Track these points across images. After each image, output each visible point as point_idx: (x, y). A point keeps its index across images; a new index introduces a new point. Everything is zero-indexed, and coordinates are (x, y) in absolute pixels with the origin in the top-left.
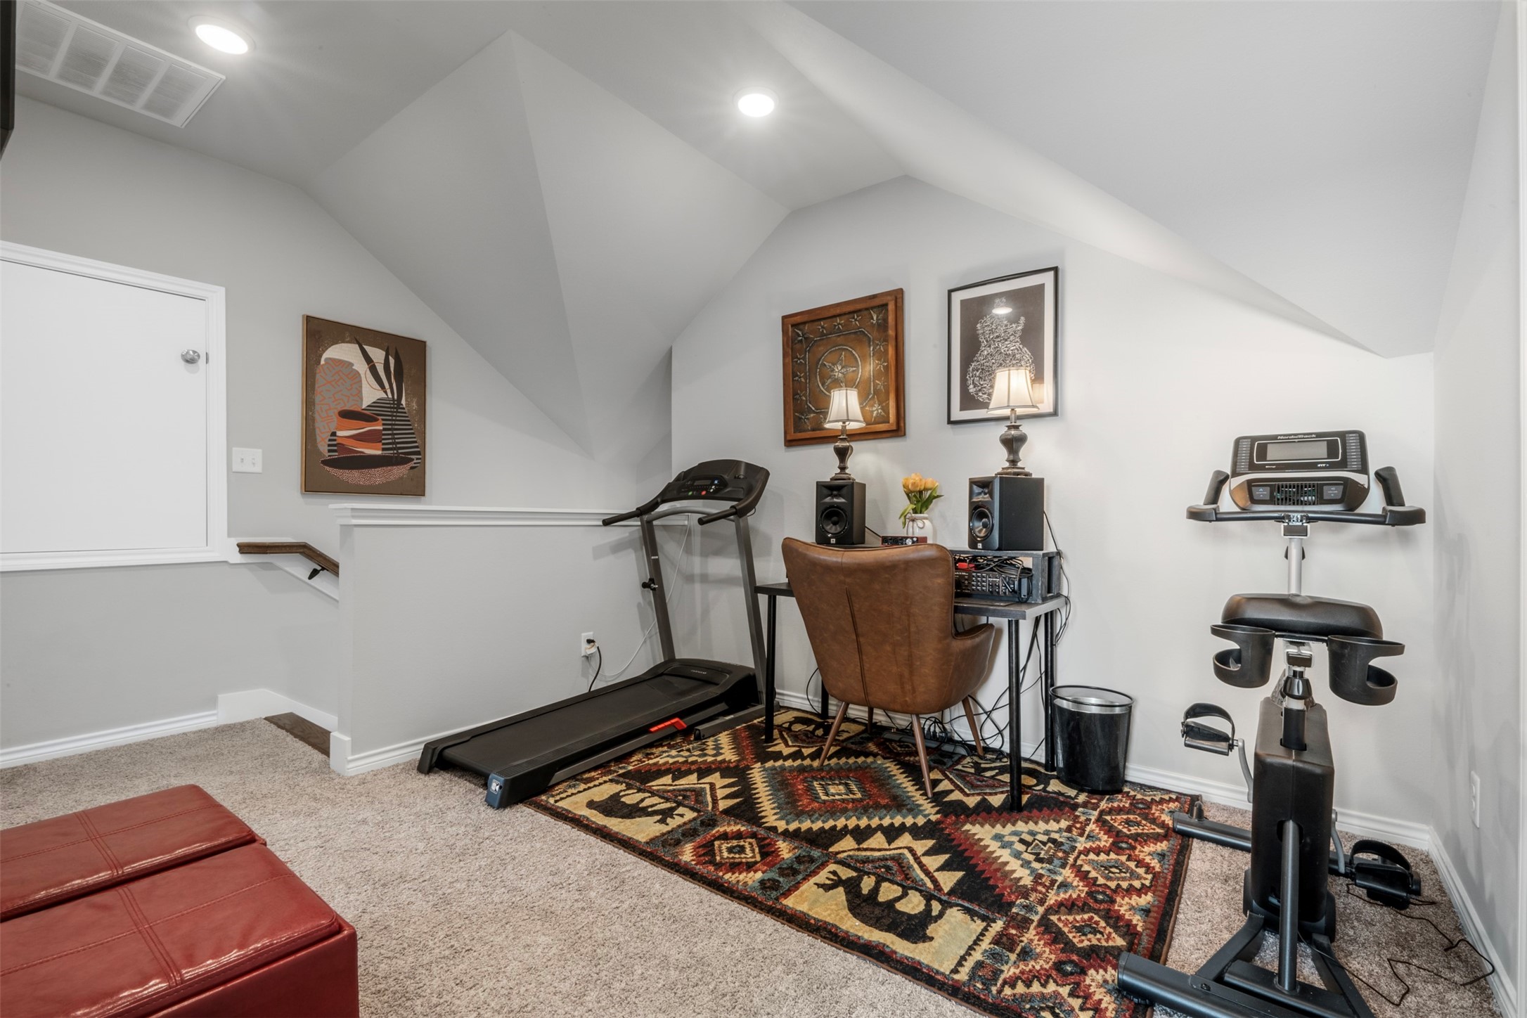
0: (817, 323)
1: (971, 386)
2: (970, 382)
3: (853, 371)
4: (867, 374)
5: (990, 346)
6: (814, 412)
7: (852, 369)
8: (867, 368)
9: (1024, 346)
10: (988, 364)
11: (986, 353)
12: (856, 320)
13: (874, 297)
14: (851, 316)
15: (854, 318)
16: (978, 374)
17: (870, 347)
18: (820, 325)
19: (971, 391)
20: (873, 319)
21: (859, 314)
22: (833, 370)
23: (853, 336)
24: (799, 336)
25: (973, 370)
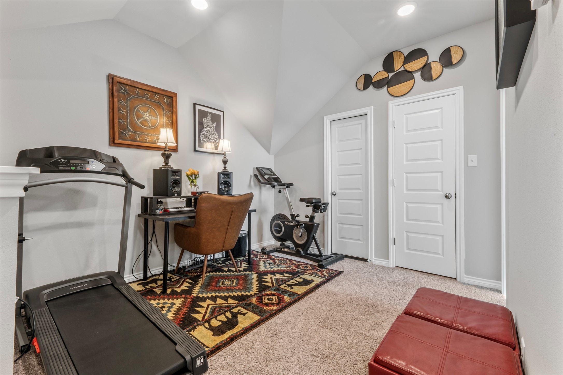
0: (136, 89)
1: (202, 140)
2: (201, 138)
3: (155, 119)
4: (162, 123)
5: (207, 128)
6: (132, 132)
7: (154, 118)
8: (162, 120)
9: (216, 131)
10: (206, 134)
11: (205, 130)
12: (156, 97)
13: (165, 91)
14: (154, 94)
15: (155, 95)
16: (203, 136)
17: (163, 111)
18: (136, 90)
19: (201, 141)
20: (165, 100)
21: (158, 95)
22: (144, 115)
23: (155, 103)
24: (122, 89)
25: (202, 135)
